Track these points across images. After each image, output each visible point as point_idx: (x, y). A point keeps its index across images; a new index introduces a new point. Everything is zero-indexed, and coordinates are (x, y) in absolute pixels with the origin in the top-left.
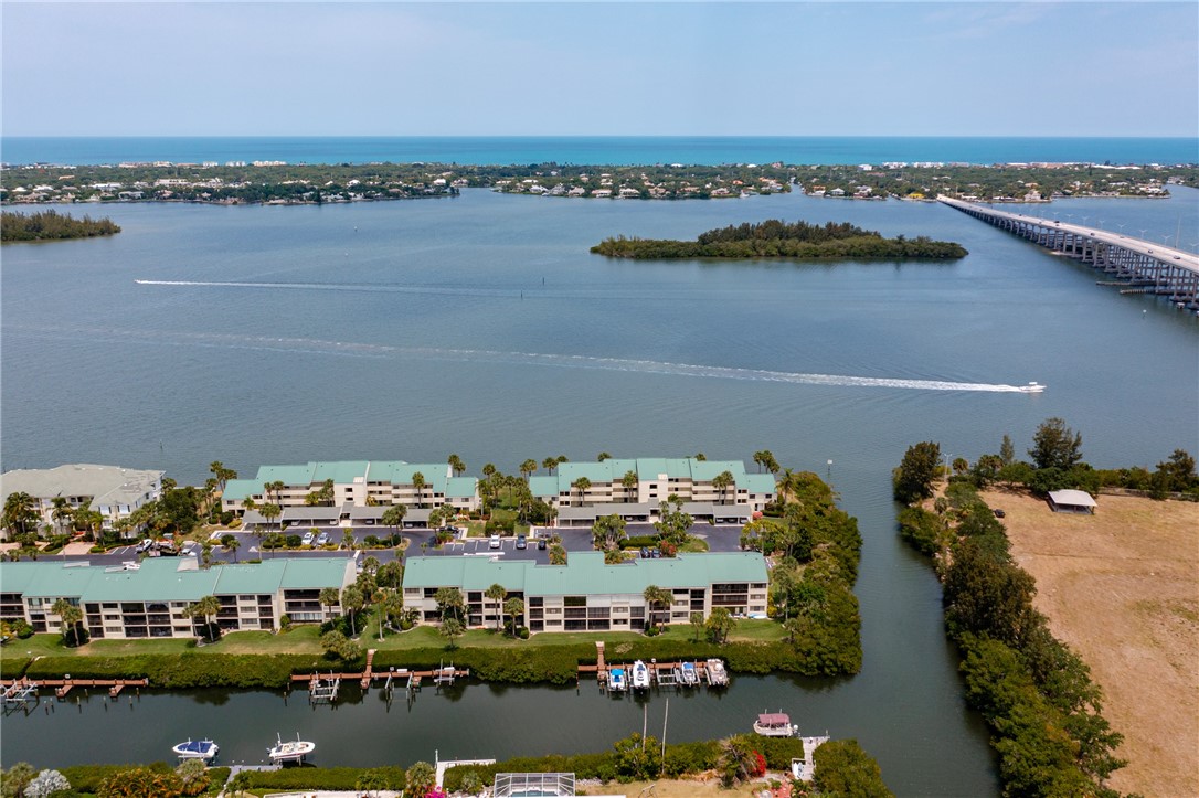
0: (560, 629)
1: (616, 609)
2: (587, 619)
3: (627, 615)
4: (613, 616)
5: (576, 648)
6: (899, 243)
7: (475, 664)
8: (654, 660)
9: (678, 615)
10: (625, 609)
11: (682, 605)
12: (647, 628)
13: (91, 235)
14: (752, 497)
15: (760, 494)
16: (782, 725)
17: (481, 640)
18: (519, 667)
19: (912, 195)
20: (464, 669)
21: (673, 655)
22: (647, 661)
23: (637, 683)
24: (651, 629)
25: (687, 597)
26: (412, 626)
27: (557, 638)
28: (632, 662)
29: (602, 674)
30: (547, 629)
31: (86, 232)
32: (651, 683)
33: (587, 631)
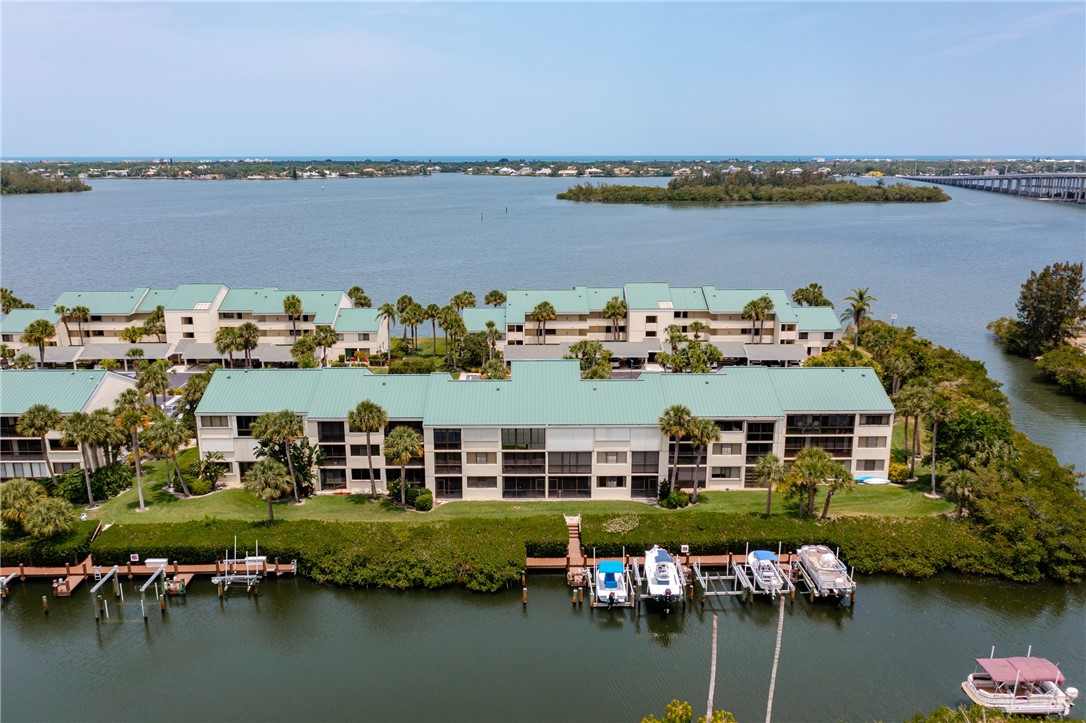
0: (494, 494)
1: (605, 456)
2: (547, 475)
3: (625, 469)
4: (599, 469)
5: (523, 525)
6: (878, 187)
7: (309, 551)
8: (685, 548)
9: (722, 473)
10: (619, 456)
11: (728, 454)
12: (665, 494)
13: (59, 191)
14: (804, 336)
15: (817, 331)
16: (1041, 687)
17: (338, 511)
18: (401, 556)
19: (871, 173)
20: (286, 560)
21: (724, 538)
22: (674, 550)
23: (656, 590)
24: (673, 494)
25: (739, 437)
26: (213, 488)
27: (488, 509)
28: (638, 551)
29: (576, 574)
30: (470, 494)
31: (54, 188)
32: (687, 589)
33: (547, 499)
